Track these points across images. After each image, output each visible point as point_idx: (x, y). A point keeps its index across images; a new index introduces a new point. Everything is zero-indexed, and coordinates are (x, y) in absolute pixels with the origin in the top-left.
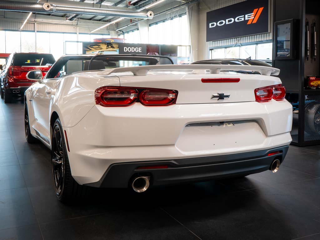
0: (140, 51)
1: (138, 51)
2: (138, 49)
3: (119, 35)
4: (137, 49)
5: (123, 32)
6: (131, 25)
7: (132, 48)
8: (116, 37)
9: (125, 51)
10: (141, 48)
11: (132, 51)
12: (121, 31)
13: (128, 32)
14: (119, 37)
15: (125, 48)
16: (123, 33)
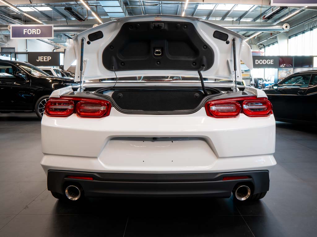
0: (272, 63)
1: (270, 63)
2: (270, 61)
3: (261, 49)
4: (268, 61)
5: (264, 45)
6: (270, 38)
7: (264, 60)
8: (257, 51)
9: (256, 63)
10: (273, 60)
11: (264, 63)
12: (262, 45)
13: (269, 46)
14: (261, 51)
15: (256, 60)
16: (264, 47)
